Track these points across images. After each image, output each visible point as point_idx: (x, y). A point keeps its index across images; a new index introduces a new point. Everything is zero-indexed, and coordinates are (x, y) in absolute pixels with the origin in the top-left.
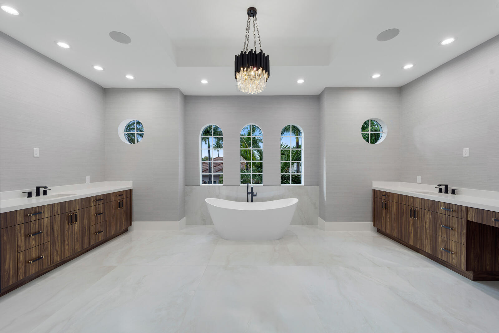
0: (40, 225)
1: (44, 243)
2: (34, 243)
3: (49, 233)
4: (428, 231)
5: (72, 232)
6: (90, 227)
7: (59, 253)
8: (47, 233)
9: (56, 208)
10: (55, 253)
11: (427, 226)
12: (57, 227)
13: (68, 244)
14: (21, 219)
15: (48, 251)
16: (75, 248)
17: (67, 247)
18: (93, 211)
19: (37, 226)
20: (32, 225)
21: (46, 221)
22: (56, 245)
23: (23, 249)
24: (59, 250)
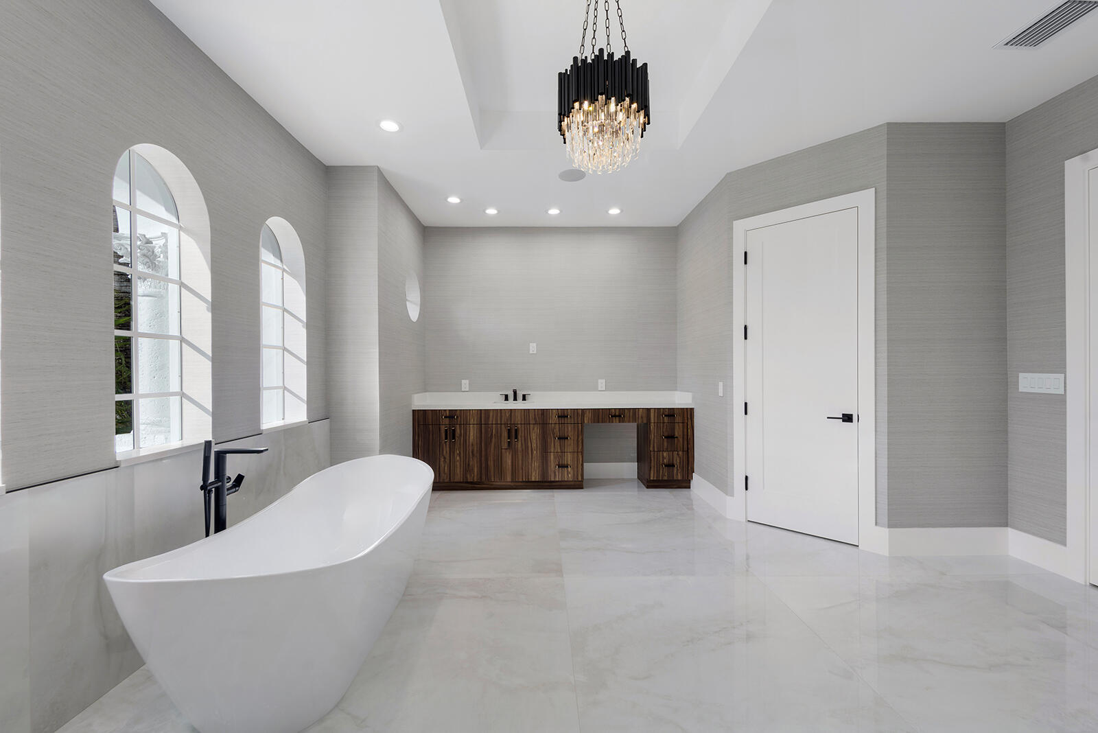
4: (535, 452)
11: (534, 445)
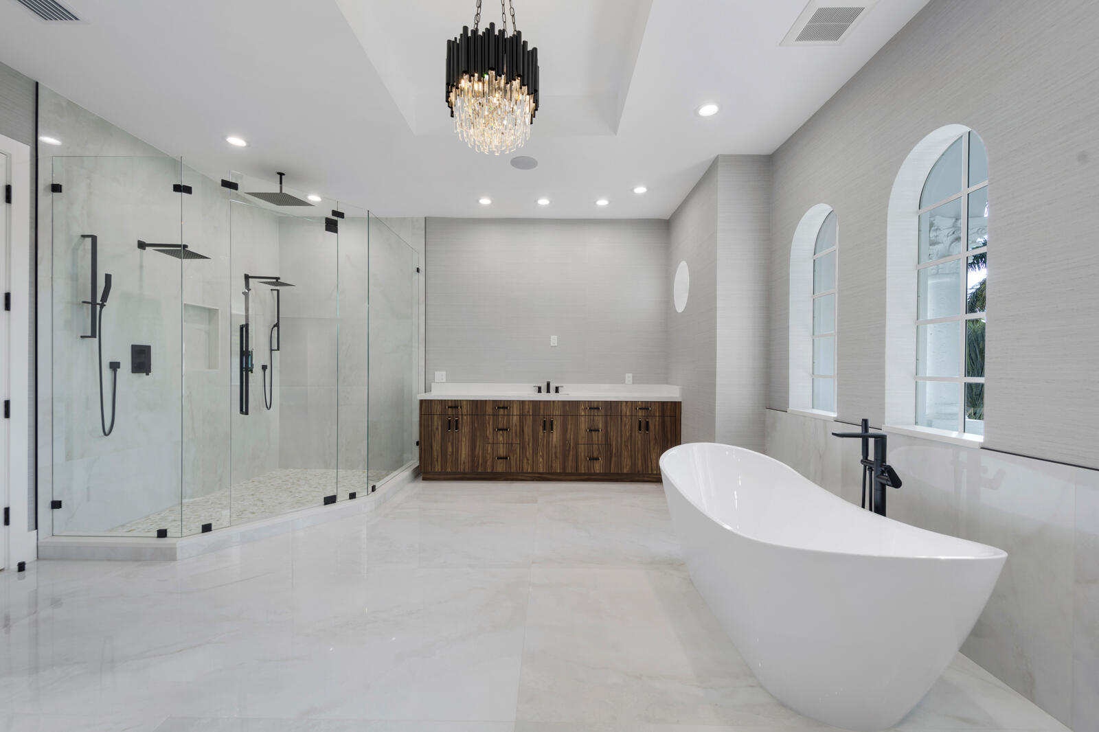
0: (508, 422)
1: (512, 444)
2: (501, 439)
3: (518, 433)
5: (548, 443)
6: (577, 444)
7: (530, 462)
8: (516, 433)
9: (527, 407)
10: (525, 461)
12: (528, 430)
13: (543, 456)
14: (489, 410)
15: (516, 454)
16: (552, 466)
17: (541, 460)
18: (584, 425)
19: (505, 422)
20: (500, 419)
21: (515, 419)
22: (526, 451)
23: (491, 441)
24: (530, 459)
